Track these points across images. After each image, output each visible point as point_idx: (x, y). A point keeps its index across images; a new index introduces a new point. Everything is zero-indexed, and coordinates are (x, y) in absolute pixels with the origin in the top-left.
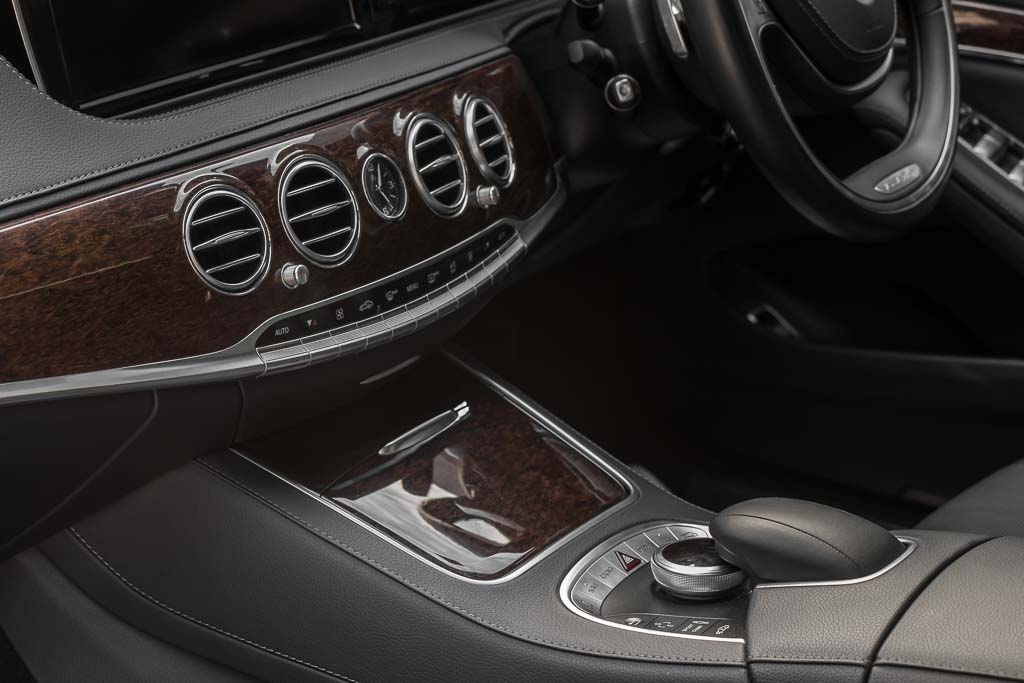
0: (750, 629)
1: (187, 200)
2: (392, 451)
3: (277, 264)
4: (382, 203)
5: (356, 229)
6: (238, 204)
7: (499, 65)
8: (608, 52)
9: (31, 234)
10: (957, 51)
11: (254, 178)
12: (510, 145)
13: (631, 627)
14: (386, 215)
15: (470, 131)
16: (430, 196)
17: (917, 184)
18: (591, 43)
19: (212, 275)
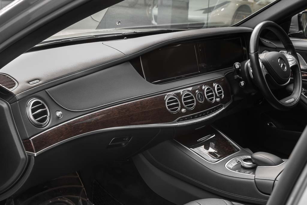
0: (256, 173)
1: (167, 98)
2: (200, 141)
3: (181, 109)
4: (199, 100)
5: (195, 104)
6: (175, 99)
7: (223, 79)
8: (241, 78)
9: (141, 102)
10: (302, 80)
11: (178, 95)
12: (223, 92)
13: (237, 172)
14: (200, 102)
15: (216, 89)
16: (208, 99)
17: (293, 102)
18: (238, 76)
19: (170, 110)
